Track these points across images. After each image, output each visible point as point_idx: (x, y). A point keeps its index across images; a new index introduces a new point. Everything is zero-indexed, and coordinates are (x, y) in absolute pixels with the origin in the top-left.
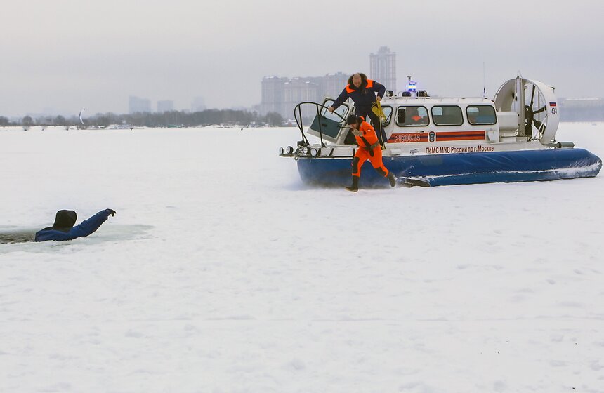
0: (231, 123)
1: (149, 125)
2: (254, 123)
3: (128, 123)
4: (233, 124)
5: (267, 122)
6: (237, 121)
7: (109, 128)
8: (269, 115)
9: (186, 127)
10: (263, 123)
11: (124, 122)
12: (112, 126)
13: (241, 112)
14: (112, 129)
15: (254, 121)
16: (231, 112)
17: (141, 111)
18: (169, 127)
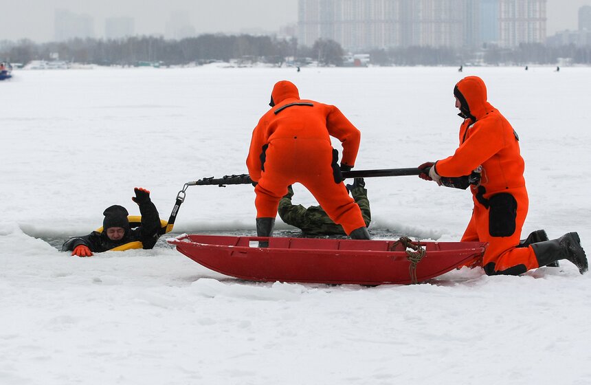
0: (248, 59)
1: (100, 62)
2: (291, 59)
3: (61, 58)
4: (254, 61)
5: (315, 57)
6: (261, 55)
7: (29, 66)
8: (318, 45)
9: (168, 65)
10: (308, 59)
11: (55, 56)
12: (36, 63)
13: (267, 38)
14: (35, 68)
15: (290, 55)
16: (248, 39)
17: (83, 36)
18: (137, 65)
